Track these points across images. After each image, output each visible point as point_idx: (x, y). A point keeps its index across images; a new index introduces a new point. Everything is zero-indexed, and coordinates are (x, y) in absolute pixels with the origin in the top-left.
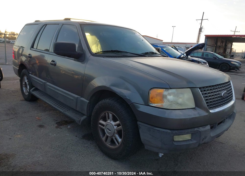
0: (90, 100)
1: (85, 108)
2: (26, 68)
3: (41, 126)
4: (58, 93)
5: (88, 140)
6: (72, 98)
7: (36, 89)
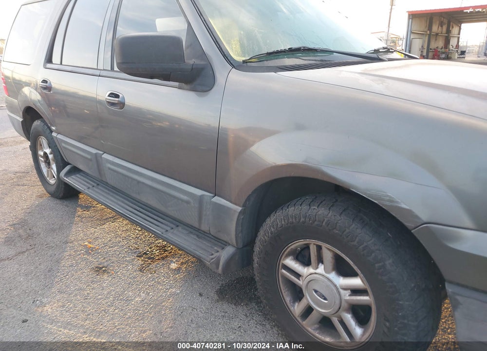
0: (244, 206)
1: (232, 226)
2: (41, 117)
3: (100, 270)
4: (139, 182)
5: (235, 304)
6: (185, 198)
7: (75, 170)
